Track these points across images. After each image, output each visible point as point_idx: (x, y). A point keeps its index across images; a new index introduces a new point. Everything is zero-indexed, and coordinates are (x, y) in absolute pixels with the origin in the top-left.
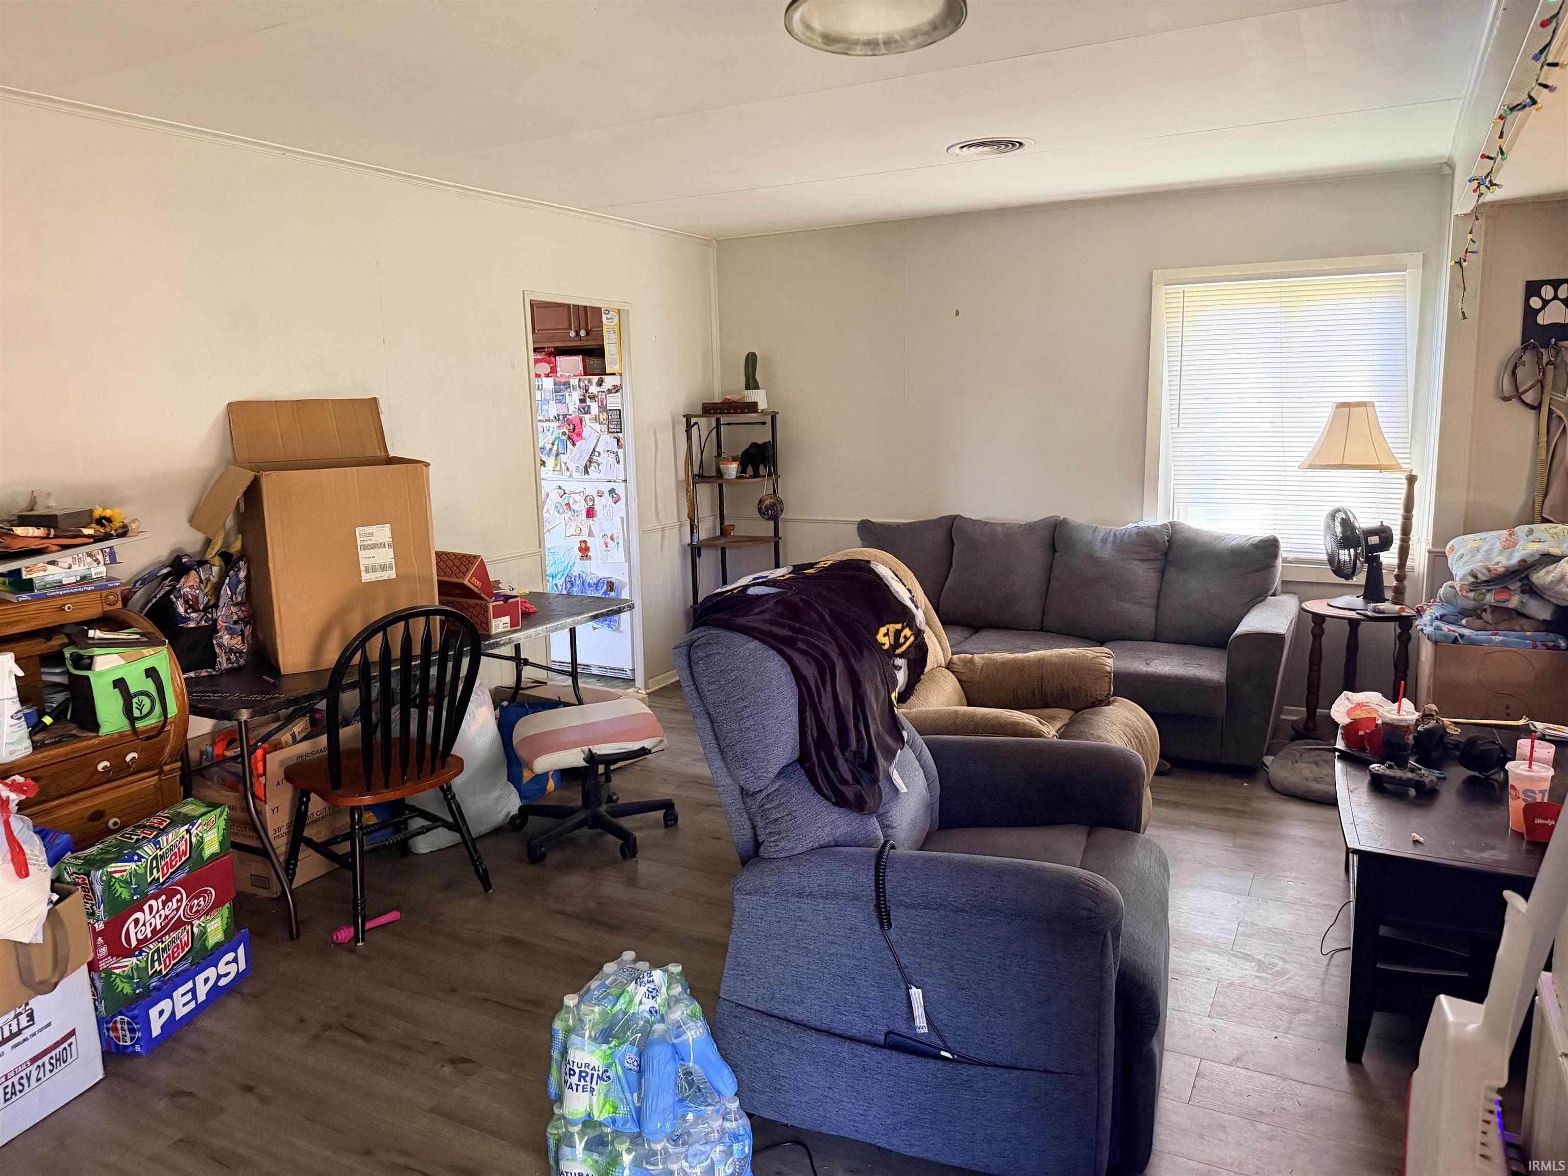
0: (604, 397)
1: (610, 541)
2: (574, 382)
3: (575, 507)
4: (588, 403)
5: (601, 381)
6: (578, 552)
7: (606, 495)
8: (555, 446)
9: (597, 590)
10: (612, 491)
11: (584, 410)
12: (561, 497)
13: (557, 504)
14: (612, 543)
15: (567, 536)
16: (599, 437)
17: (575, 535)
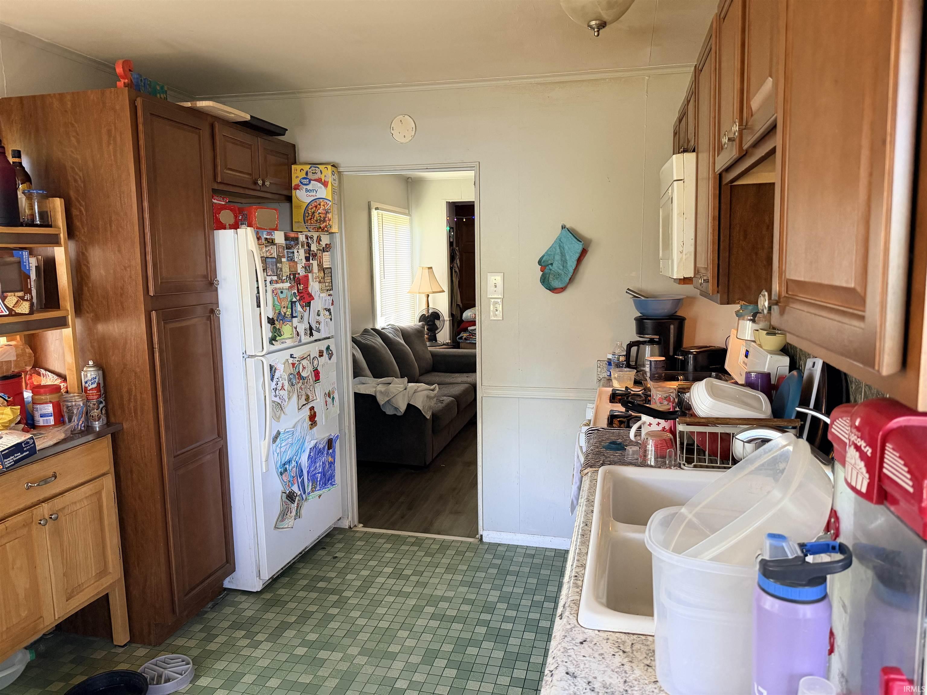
0: (321, 255)
1: (328, 398)
2: (302, 238)
3: (304, 374)
4: (311, 261)
5: (319, 240)
6: (309, 421)
7: (325, 354)
8: (289, 310)
9: (322, 454)
10: (328, 348)
11: (308, 268)
12: (293, 367)
13: (291, 376)
14: (329, 400)
15: (299, 408)
16: (319, 297)
17: (305, 404)
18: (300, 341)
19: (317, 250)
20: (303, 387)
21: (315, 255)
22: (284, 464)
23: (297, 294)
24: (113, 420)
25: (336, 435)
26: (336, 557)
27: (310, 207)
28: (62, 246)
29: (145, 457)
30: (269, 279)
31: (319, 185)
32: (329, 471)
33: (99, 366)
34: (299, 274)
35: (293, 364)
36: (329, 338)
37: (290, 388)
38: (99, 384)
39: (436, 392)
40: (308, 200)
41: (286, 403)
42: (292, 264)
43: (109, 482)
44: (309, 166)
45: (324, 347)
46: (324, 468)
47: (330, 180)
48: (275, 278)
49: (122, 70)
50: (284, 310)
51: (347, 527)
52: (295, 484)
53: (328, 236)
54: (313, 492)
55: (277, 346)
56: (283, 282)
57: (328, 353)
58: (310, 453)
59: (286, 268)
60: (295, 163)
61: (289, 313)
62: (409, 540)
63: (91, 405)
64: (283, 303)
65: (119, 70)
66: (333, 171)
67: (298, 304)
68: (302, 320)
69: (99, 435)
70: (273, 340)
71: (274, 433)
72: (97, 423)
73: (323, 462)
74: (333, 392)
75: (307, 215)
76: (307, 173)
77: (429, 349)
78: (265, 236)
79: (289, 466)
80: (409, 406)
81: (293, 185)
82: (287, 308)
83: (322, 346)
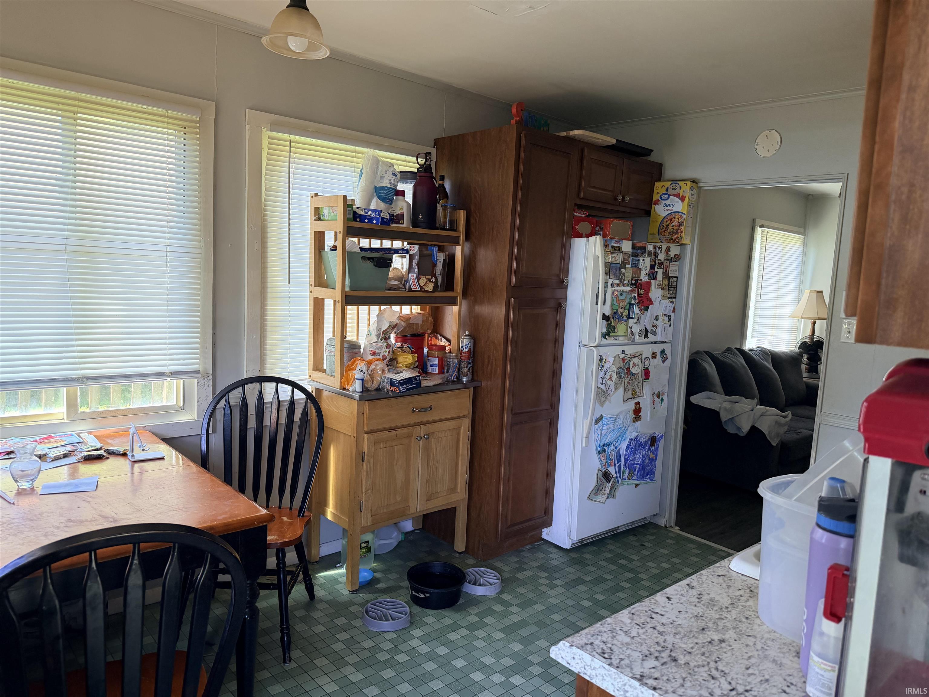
0: (668, 264)
1: (656, 399)
2: (650, 247)
3: (634, 371)
4: (656, 269)
5: (668, 250)
6: (633, 414)
7: (658, 356)
8: (627, 311)
9: (644, 448)
10: (663, 352)
11: (653, 276)
12: (623, 362)
13: (620, 370)
14: (657, 401)
15: (625, 400)
16: (660, 302)
17: (631, 398)
18: (634, 340)
19: (665, 259)
20: (631, 382)
21: (660, 264)
22: (604, 446)
23: (637, 298)
24: (476, 378)
25: (661, 434)
26: (644, 545)
27: (665, 220)
28: (460, 246)
29: (492, 410)
30: (610, 281)
31: (677, 199)
32: (649, 466)
33: (472, 337)
34: (642, 280)
35: (624, 360)
36: (665, 342)
37: (617, 380)
38: (470, 349)
39: (788, 419)
40: (664, 214)
41: (612, 392)
42: (635, 270)
43: (466, 424)
44: (670, 183)
45: (658, 350)
46: (643, 461)
47: (688, 195)
48: (617, 281)
49: (515, 110)
50: (622, 310)
51: (663, 525)
52: (612, 466)
53: (679, 247)
54: (629, 479)
55: (610, 341)
56: (624, 285)
57: (662, 356)
58: (631, 443)
59: (629, 274)
60: (659, 180)
61: (626, 313)
62: (720, 553)
63: (463, 364)
64: (621, 304)
65: (514, 111)
66: (692, 187)
67: (636, 307)
68: (638, 322)
69: (465, 387)
70: (605, 335)
71: (598, 416)
72: (465, 378)
73: (643, 456)
74: (663, 394)
75: (662, 227)
76: (667, 190)
77: (804, 379)
78: (613, 244)
79: (608, 448)
80: (754, 430)
81: (653, 200)
82: (625, 309)
83: (658, 348)
